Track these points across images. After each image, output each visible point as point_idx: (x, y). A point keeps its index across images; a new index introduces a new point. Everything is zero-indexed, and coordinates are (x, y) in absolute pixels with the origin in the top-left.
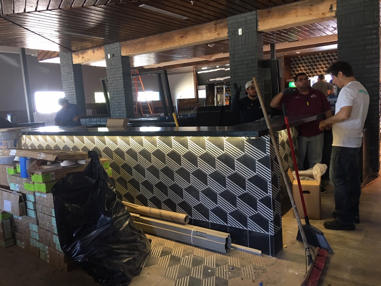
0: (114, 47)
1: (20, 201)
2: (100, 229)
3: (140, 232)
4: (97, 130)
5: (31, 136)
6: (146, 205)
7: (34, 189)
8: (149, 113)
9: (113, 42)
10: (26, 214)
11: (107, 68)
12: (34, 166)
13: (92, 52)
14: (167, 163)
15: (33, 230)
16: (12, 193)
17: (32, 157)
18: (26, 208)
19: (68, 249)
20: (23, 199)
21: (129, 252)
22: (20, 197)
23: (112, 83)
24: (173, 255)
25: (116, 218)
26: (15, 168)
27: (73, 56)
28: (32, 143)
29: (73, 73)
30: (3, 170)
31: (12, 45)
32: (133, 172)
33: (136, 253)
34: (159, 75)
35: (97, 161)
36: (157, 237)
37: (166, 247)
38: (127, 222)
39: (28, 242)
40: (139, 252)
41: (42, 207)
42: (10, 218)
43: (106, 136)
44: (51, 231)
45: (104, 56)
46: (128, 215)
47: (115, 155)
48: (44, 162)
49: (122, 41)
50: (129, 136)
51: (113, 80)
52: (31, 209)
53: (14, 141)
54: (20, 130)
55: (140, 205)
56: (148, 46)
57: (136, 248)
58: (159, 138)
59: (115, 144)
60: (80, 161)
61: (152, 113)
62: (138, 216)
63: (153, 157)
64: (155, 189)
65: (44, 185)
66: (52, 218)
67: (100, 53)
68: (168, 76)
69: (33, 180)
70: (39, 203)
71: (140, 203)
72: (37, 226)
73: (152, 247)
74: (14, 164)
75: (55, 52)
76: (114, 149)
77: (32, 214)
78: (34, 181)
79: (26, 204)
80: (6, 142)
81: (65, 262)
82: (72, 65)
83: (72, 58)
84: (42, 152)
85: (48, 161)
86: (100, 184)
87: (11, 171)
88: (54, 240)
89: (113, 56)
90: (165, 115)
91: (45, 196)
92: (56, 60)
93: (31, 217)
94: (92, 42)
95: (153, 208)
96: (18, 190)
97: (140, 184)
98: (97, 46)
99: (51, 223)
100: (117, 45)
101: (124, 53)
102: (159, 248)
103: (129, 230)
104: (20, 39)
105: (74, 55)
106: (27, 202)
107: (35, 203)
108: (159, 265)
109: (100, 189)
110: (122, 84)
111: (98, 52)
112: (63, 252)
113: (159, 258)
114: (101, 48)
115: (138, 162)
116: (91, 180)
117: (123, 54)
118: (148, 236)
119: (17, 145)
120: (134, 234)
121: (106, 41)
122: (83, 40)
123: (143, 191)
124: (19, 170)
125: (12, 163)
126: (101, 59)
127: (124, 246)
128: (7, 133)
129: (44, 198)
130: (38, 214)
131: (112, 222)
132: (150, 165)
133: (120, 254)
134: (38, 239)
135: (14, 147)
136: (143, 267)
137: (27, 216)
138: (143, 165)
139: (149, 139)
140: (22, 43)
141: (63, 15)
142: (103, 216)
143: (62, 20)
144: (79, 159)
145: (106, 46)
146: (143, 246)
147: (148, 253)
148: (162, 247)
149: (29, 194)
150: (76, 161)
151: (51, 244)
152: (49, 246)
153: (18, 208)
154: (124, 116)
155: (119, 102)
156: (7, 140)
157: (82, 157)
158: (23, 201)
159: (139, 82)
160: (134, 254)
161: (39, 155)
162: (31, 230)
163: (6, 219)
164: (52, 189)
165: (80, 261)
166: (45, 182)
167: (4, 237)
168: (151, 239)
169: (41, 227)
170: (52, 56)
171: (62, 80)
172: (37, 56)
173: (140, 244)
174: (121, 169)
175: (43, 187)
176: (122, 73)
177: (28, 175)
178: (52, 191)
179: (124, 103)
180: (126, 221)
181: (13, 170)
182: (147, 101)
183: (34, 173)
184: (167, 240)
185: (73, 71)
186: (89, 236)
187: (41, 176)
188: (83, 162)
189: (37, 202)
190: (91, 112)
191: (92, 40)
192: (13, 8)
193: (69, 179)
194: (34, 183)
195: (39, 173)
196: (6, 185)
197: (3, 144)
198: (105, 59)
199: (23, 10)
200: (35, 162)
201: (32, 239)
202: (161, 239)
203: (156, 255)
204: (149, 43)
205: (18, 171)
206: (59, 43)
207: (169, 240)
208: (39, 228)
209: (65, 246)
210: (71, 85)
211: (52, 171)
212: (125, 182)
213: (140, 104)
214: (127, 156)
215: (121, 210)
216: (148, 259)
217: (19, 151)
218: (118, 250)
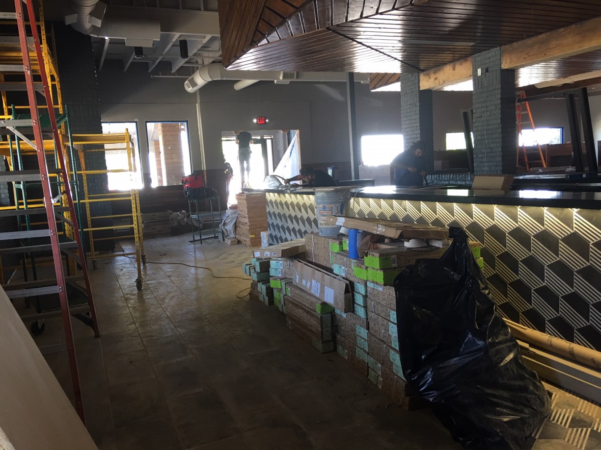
0: (490, 55)
1: (347, 291)
2: (463, 357)
3: (533, 375)
4: (446, 192)
5: (360, 198)
6: (542, 329)
7: (367, 277)
8: (541, 166)
9: (488, 48)
10: (353, 311)
11: (474, 93)
12: (366, 244)
13: (451, 69)
14: (592, 259)
15: (360, 335)
16: (336, 278)
17: (365, 230)
18: (354, 302)
19: (413, 377)
20: (350, 288)
21: (513, 406)
22: (347, 284)
23: (481, 117)
24: (595, 429)
25: (493, 345)
26: (341, 244)
27: (420, 78)
28: (361, 210)
29: (418, 104)
30: (326, 244)
31: (339, 69)
32: (520, 269)
33: (526, 411)
34: (571, 97)
35: (464, 244)
36: (561, 391)
37: (580, 412)
38: (511, 356)
39: (353, 352)
40: (531, 410)
41: (376, 305)
42: (331, 313)
43: (473, 203)
44: (386, 342)
45: (470, 72)
46: (514, 343)
47: (487, 237)
48: (380, 239)
49: (505, 44)
50: (518, 205)
51: (484, 112)
52: (360, 305)
53: (340, 205)
54: (348, 190)
55: (529, 327)
56: (554, 48)
57: (527, 403)
58: (578, 212)
59: (489, 217)
60: (433, 241)
61: (545, 166)
62: (526, 345)
63: (562, 245)
64: (562, 303)
65: (381, 273)
66: (390, 323)
67: (465, 68)
68: (589, 98)
69: (366, 264)
70: (372, 298)
71: (530, 325)
72: (367, 331)
73: (553, 405)
74: (340, 237)
75: (395, 74)
76: (487, 227)
77: (360, 311)
78: (368, 266)
79: (353, 296)
80: (331, 206)
81: (406, 395)
82: (418, 92)
83: (419, 81)
84: (380, 224)
85: (386, 238)
86: (467, 283)
87: (335, 247)
88: (391, 357)
89: (487, 71)
90: (577, 170)
91: (381, 289)
92: (396, 87)
93: (359, 316)
94: (453, 51)
95: (556, 337)
96: (344, 275)
97: (532, 291)
98: (460, 57)
99: (387, 330)
100: (495, 51)
101: (507, 64)
102: (567, 410)
103: (515, 369)
104: (349, 59)
105: (422, 77)
106: (355, 293)
107: (365, 297)
108: (568, 441)
109: (466, 292)
110: (499, 116)
111: (461, 66)
112: (405, 380)
113: (568, 430)
114: (466, 61)
115: (531, 252)
116: (453, 275)
117: (505, 66)
118: (547, 386)
119: (344, 211)
120: (522, 378)
121: (477, 48)
122: (439, 50)
123: (537, 303)
124: (346, 247)
125: (336, 236)
126: (466, 78)
127: (505, 394)
128: (332, 193)
129: (379, 291)
130: (370, 314)
131: (486, 349)
132: (556, 259)
133: (498, 405)
134: (367, 349)
135: (340, 213)
136: (537, 437)
137: (354, 314)
138: (541, 258)
139: (558, 214)
140: (351, 64)
141: (416, 13)
142: (470, 336)
143: (412, 23)
144: (432, 239)
145: (475, 55)
146: (539, 401)
147: (546, 415)
148: (573, 410)
149: (359, 283)
150: (427, 241)
151: (386, 363)
152: (382, 364)
153: (343, 301)
154: (497, 171)
155: (489, 148)
156: (332, 203)
157: (439, 236)
158: (350, 292)
159: (526, 112)
160: (522, 412)
161: (376, 228)
162: (358, 335)
163: (327, 314)
164: (395, 280)
165: (431, 400)
166: (384, 268)
167: (322, 337)
168: (550, 390)
169: (373, 333)
170: (390, 81)
171: (402, 116)
172: (369, 83)
173: (533, 396)
174: (498, 261)
175: (380, 276)
176: (501, 98)
177: (359, 256)
178: (395, 283)
179: (500, 149)
180: (510, 352)
181: (338, 246)
182: (537, 145)
183: (368, 254)
184: (582, 400)
185: (419, 102)
186: (446, 364)
187: (378, 259)
188: (438, 244)
189: (369, 296)
190: (441, 164)
191: (454, 48)
192: (346, 14)
193: (419, 269)
194: (367, 268)
195: (375, 254)
196: (328, 266)
197: (326, 209)
198: (472, 77)
199: (360, 14)
200: (368, 237)
201: (359, 349)
202: (571, 395)
203: (561, 423)
204: (557, 41)
205: (344, 249)
206: (401, 59)
207: (586, 402)
208: (369, 335)
209: (409, 371)
210: (414, 123)
211: (393, 254)
212: (504, 284)
213: (525, 151)
214: (509, 240)
215: (501, 332)
216: (545, 425)
217: (349, 220)
218: (496, 398)
